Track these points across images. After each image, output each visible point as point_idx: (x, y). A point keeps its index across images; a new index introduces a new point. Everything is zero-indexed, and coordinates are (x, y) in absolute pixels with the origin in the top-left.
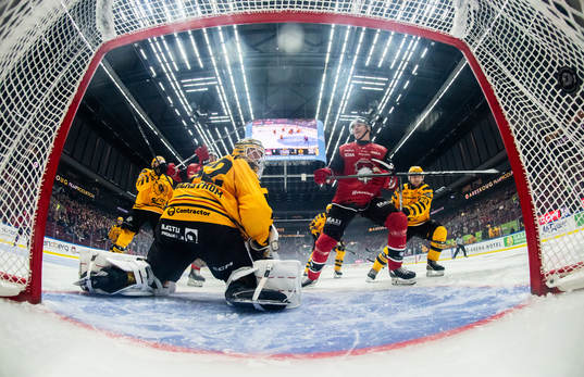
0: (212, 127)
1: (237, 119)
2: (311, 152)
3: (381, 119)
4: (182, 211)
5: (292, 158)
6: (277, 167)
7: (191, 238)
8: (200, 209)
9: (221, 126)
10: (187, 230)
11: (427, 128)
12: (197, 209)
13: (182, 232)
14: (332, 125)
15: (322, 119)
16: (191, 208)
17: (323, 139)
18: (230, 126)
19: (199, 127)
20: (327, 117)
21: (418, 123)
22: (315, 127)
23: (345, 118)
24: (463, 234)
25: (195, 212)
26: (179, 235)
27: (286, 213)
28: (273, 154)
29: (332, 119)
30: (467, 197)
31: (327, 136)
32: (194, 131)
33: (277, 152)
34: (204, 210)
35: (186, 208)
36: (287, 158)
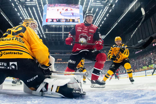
0: (27, 7)
1: (39, 3)
2: (76, 20)
3: (111, 5)
4: (7, 53)
5: (67, 23)
6: (59, 28)
7: (13, 67)
8: (17, 52)
9: (31, 7)
10: (11, 63)
11: (135, 10)
12: (16, 52)
13: (8, 65)
14: (87, 7)
15: (82, 4)
16: (12, 51)
17: (82, 14)
18: (36, 7)
19: (20, 7)
20: (85, 3)
21: (130, 8)
22: (78, 8)
23: (94, 4)
24: (151, 64)
25: (15, 53)
26: (7, 67)
27: (63, 51)
28: (57, 21)
29: (87, 4)
30: (154, 45)
31: (84, 13)
32: (18, 9)
33: (59, 21)
34: (20, 52)
35: (9, 51)
36: (64, 23)
